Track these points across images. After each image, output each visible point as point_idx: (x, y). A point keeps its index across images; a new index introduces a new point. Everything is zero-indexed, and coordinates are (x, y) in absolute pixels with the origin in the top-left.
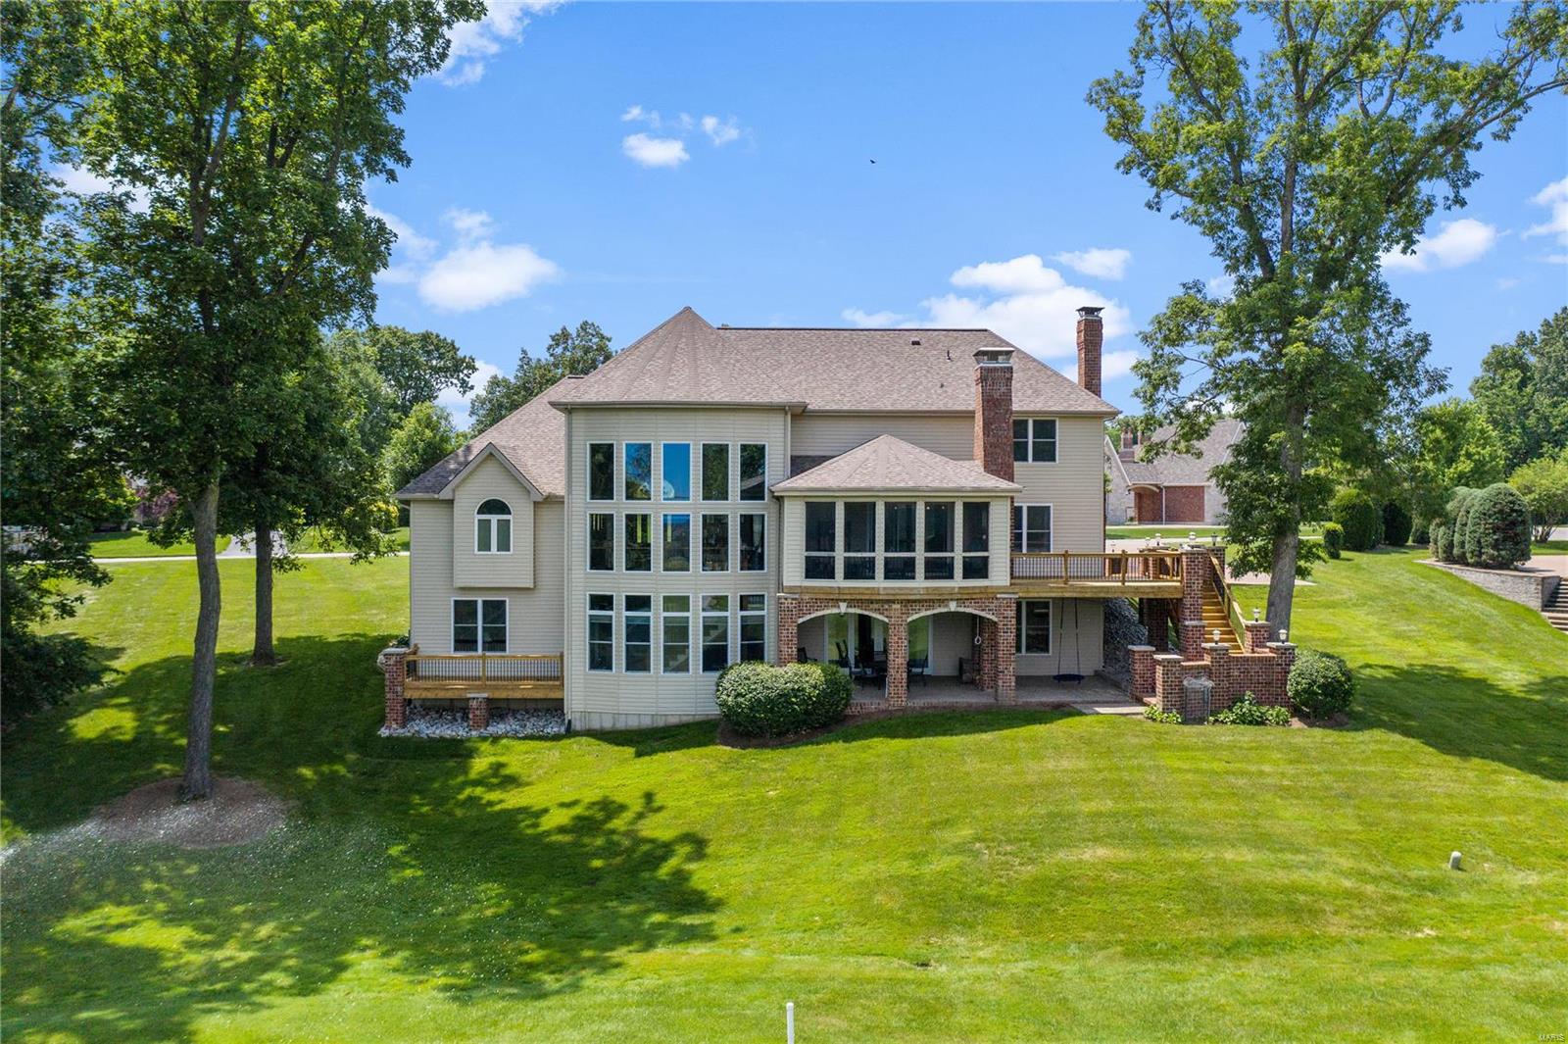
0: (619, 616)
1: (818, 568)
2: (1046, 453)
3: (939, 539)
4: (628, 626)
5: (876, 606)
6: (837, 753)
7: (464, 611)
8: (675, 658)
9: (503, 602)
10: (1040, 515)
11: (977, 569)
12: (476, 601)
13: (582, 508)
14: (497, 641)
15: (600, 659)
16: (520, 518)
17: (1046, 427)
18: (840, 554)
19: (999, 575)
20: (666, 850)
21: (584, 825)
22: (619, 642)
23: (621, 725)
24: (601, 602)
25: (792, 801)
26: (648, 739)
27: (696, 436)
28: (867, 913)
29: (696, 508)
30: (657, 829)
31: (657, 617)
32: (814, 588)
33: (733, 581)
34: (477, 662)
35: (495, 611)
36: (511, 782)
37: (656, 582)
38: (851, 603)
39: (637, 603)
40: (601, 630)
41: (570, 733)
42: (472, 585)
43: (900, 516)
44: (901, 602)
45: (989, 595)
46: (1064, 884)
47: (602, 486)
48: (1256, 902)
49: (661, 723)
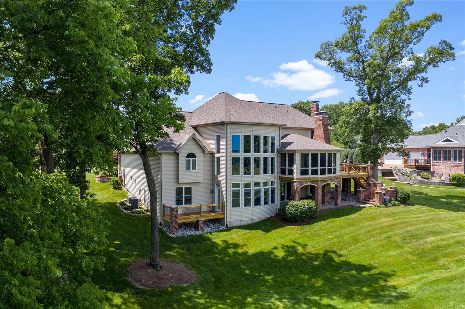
0: (242, 190)
1: (304, 172)
4: (244, 192)
5: (315, 182)
7: (179, 191)
8: (257, 202)
9: (191, 187)
12: (182, 188)
13: (230, 155)
14: (188, 201)
15: (236, 204)
16: (199, 159)
18: (310, 168)
19: (338, 173)
23: (242, 224)
24: (237, 185)
31: (252, 189)
32: (303, 178)
33: (270, 177)
35: (189, 191)
37: (252, 178)
38: (311, 182)
39: (247, 185)
40: (236, 194)
41: (228, 228)
42: (185, 182)
44: (320, 181)
45: (336, 178)
49: (253, 222)
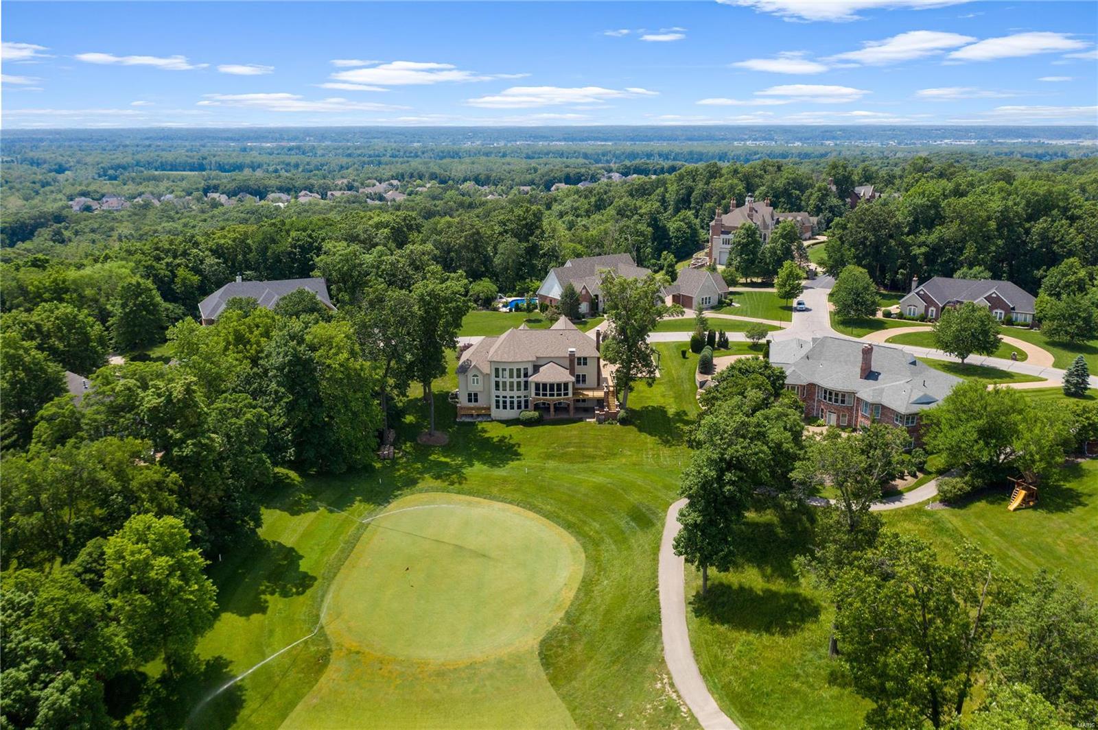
0: (501, 399)
1: (537, 394)
2: (585, 364)
3: (559, 389)
4: (503, 401)
5: (548, 401)
6: (540, 429)
7: (470, 395)
8: (512, 408)
9: (478, 394)
10: (584, 376)
11: (566, 394)
12: (472, 393)
13: (493, 379)
14: (476, 400)
15: (498, 407)
16: (480, 378)
17: (585, 359)
18: (541, 392)
19: (570, 395)
20: (514, 445)
21: (500, 441)
22: (501, 404)
24: (498, 397)
25: (531, 438)
26: (509, 423)
27: (515, 367)
28: (539, 457)
29: (515, 380)
30: (512, 442)
31: (508, 400)
32: (537, 397)
33: (522, 393)
34: (472, 404)
35: (476, 395)
36: (486, 432)
37: (508, 393)
38: (543, 400)
39: (504, 397)
40: (498, 402)
41: (493, 421)
42: (471, 390)
43: (552, 386)
44: (552, 401)
45: (568, 399)
46: (565, 454)
47: (497, 376)
48: (589, 457)
